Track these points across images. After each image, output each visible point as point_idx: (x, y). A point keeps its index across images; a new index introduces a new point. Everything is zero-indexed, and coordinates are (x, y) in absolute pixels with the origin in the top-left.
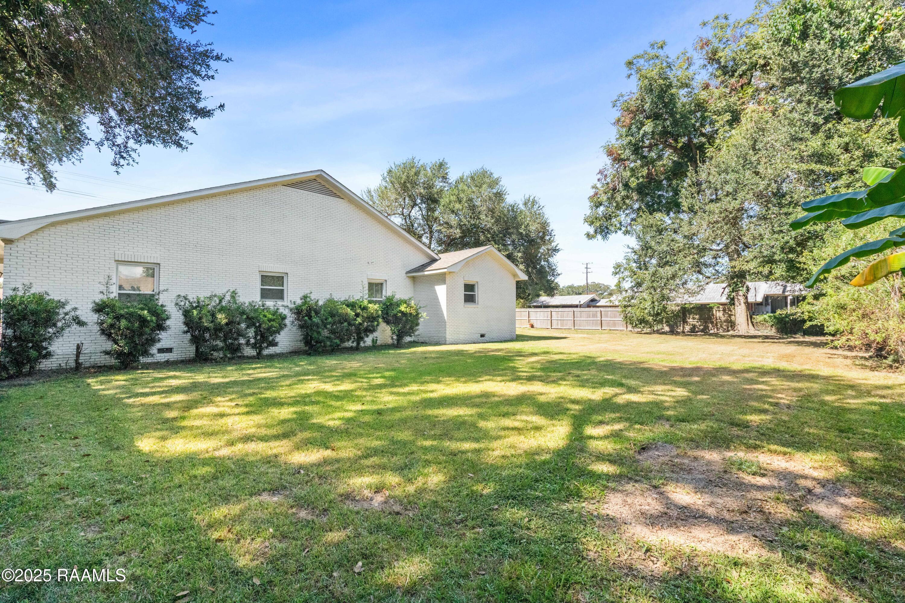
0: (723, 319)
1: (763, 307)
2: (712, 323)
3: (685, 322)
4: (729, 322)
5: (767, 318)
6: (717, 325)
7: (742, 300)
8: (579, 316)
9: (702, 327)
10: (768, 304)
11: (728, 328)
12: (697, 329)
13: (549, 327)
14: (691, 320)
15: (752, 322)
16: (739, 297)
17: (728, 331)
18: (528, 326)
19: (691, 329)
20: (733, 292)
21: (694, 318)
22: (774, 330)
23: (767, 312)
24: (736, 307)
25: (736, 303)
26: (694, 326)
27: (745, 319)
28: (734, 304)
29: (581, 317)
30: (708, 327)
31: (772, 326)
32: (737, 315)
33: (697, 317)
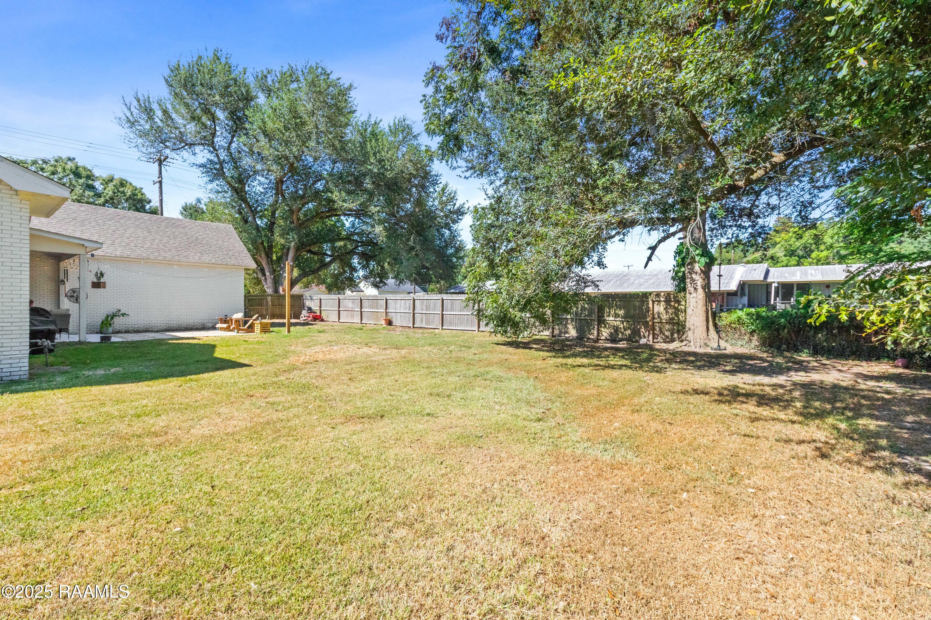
0: (665, 317)
1: (738, 298)
2: (646, 324)
3: (601, 321)
4: (674, 324)
5: (744, 317)
6: (654, 329)
7: (699, 281)
8: (449, 307)
9: (628, 332)
10: (744, 295)
11: (672, 334)
12: (620, 336)
13: (411, 325)
14: (611, 318)
15: (715, 325)
16: (694, 276)
17: (673, 340)
18: (383, 322)
19: (611, 334)
20: (683, 265)
21: (617, 315)
22: (755, 341)
23: (744, 306)
24: (688, 295)
25: (690, 288)
26: (616, 329)
27: (703, 318)
28: (684, 289)
29: (452, 310)
30: (639, 331)
31: (752, 333)
32: (689, 311)
33: (621, 312)
